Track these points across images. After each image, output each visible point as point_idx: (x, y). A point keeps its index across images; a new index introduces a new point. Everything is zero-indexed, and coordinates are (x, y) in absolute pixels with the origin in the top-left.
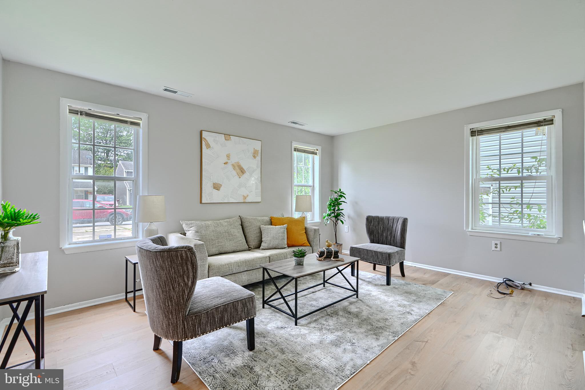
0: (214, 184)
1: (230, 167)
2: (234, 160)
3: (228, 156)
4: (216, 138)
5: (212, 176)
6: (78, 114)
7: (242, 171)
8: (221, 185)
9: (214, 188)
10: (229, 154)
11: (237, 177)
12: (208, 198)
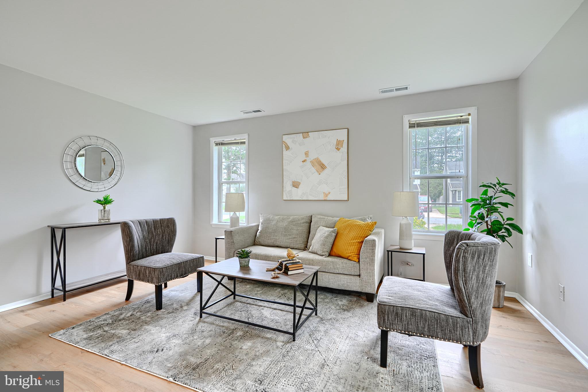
0: (293, 182)
1: (308, 164)
2: (313, 156)
3: (307, 154)
4: (294, 139)
5: (291, 175)
6: (218, 145)
7: (323, 167)
8: (300, 183)
9: (294, 186)
10: (308, 151)
11: (317, 174)
12: (288, 196)
